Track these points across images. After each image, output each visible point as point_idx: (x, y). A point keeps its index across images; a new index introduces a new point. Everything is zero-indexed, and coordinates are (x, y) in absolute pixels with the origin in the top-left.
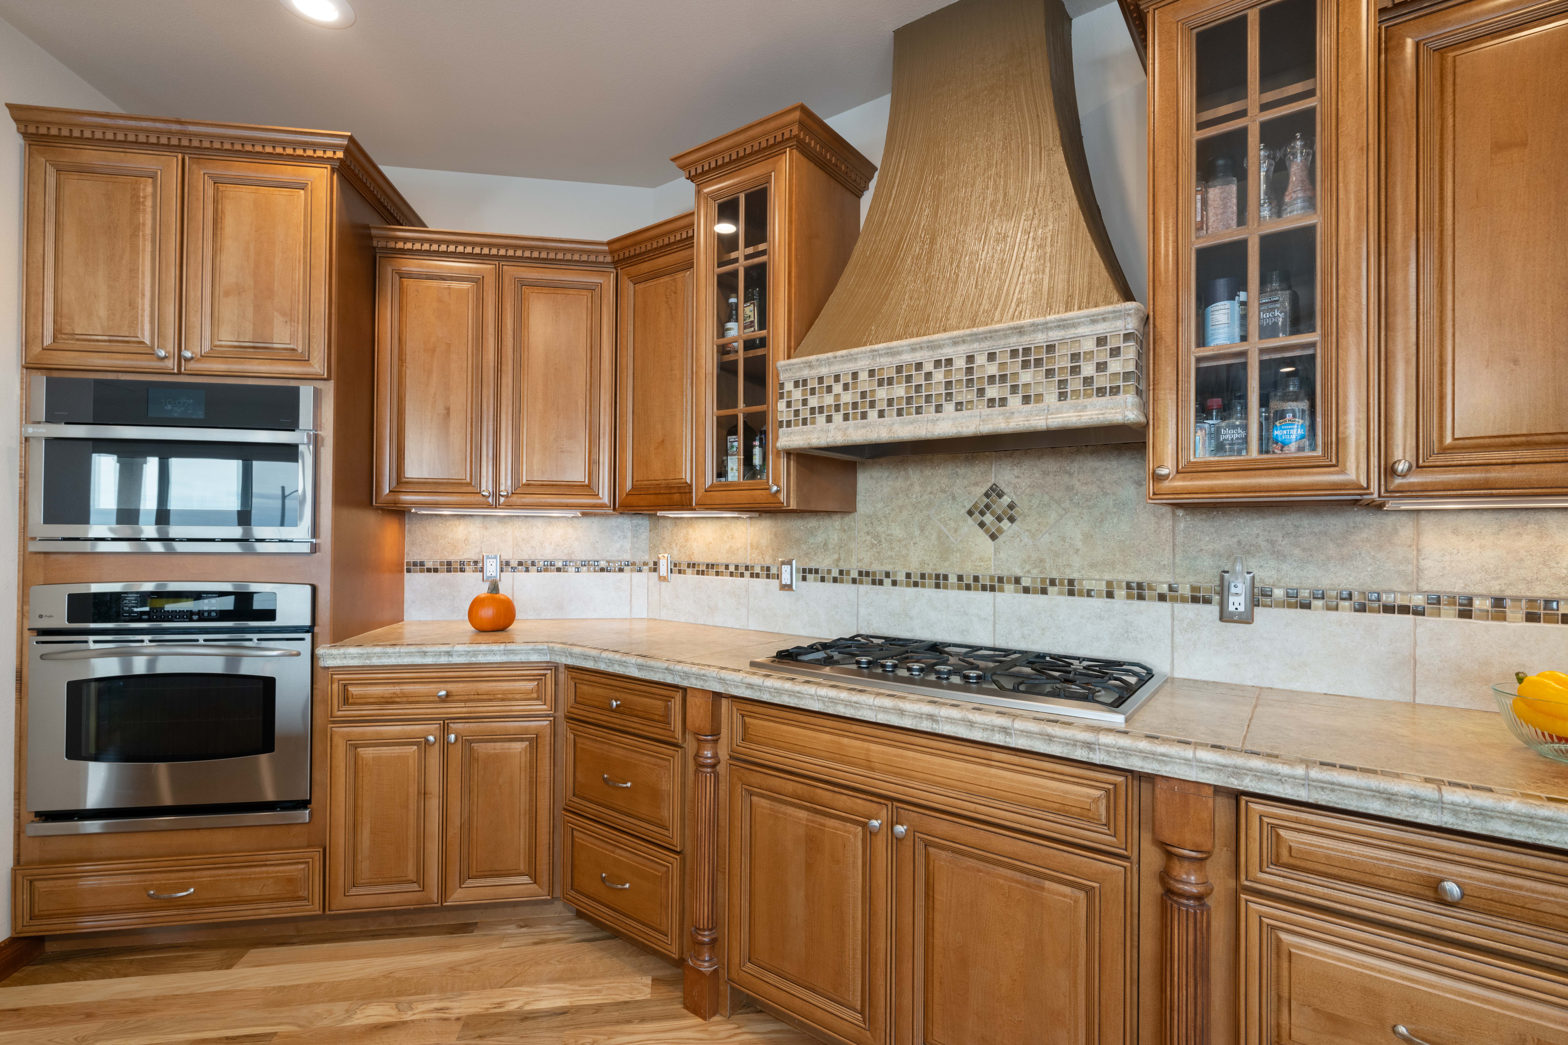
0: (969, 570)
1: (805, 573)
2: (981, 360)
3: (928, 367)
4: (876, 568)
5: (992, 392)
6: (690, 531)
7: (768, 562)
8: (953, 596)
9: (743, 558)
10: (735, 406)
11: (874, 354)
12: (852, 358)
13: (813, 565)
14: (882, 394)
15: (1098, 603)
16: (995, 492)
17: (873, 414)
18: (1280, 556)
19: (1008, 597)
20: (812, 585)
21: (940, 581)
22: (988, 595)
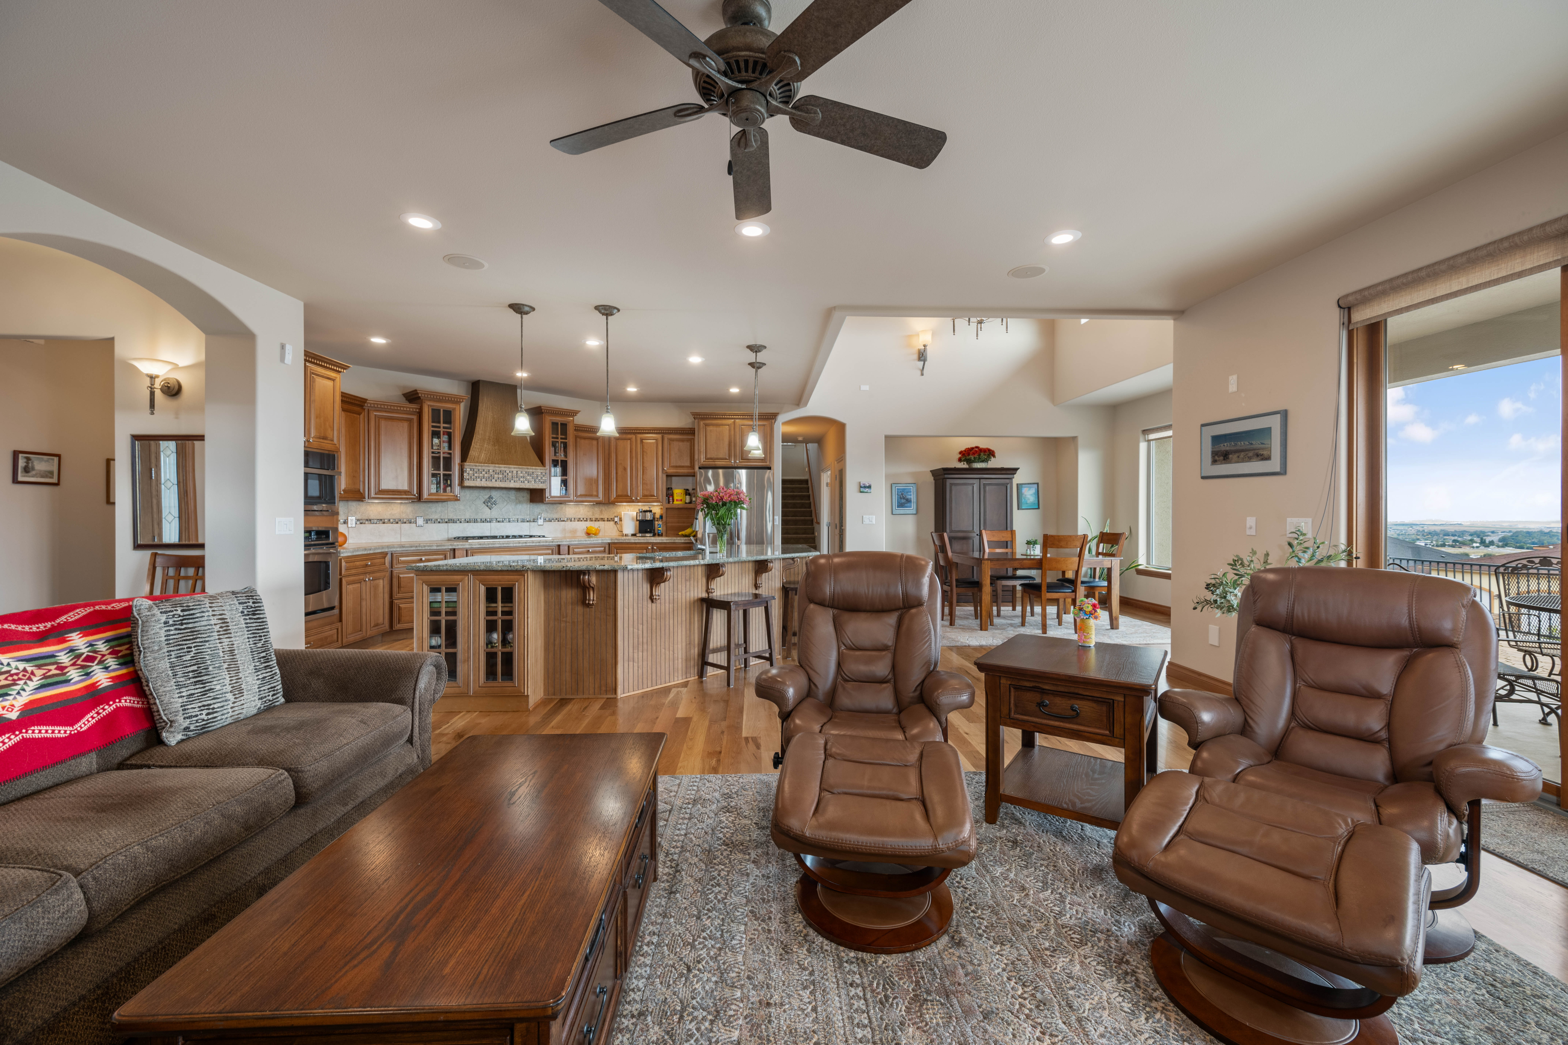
0: (484, 517)
1: (427, 521)
2: (519, 472)
3: (508, 472)
4: (455, 517)
5: (522, 479)
6: (368, 507)
7: (411, 517)
8: (479, 525)
9: (397, 516)
10: (440, 470)
11: (495, 467)
12: (489, 466)
13: (431, 518)
14: (496, 476)
15: (516, 524)
16: (490, 498)
17: (493, 480)
18: (547, 512)
19: (494, 524)
20: (431, 526)
21: (475, 521)
22: (489, 524)
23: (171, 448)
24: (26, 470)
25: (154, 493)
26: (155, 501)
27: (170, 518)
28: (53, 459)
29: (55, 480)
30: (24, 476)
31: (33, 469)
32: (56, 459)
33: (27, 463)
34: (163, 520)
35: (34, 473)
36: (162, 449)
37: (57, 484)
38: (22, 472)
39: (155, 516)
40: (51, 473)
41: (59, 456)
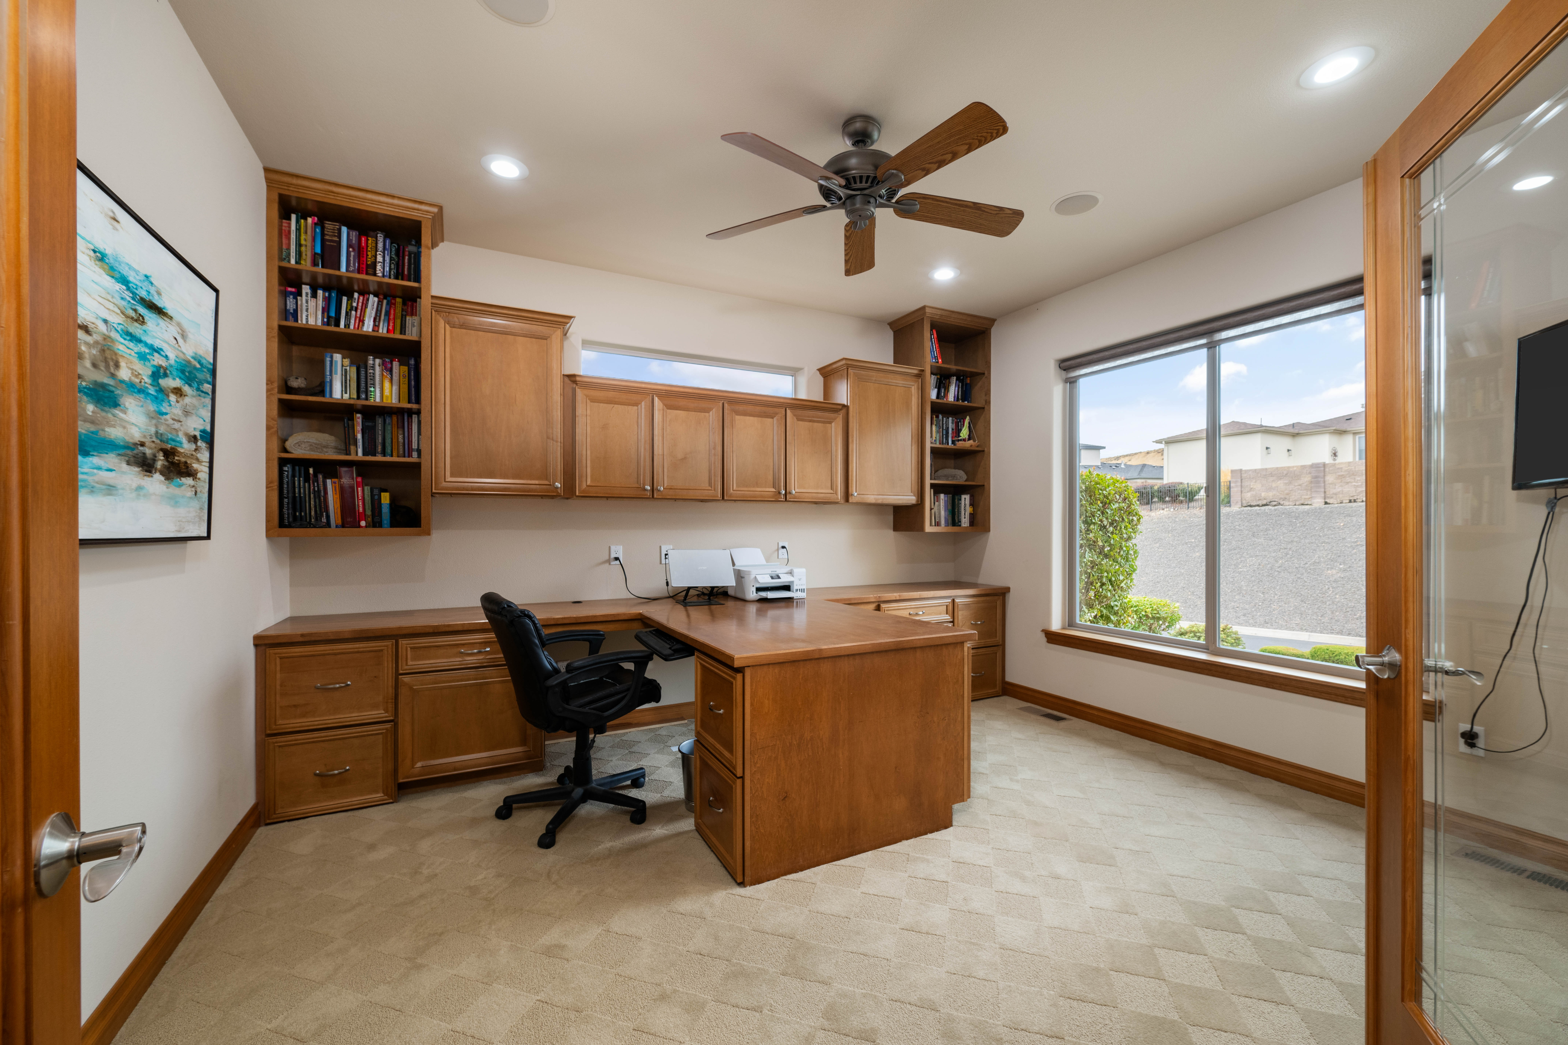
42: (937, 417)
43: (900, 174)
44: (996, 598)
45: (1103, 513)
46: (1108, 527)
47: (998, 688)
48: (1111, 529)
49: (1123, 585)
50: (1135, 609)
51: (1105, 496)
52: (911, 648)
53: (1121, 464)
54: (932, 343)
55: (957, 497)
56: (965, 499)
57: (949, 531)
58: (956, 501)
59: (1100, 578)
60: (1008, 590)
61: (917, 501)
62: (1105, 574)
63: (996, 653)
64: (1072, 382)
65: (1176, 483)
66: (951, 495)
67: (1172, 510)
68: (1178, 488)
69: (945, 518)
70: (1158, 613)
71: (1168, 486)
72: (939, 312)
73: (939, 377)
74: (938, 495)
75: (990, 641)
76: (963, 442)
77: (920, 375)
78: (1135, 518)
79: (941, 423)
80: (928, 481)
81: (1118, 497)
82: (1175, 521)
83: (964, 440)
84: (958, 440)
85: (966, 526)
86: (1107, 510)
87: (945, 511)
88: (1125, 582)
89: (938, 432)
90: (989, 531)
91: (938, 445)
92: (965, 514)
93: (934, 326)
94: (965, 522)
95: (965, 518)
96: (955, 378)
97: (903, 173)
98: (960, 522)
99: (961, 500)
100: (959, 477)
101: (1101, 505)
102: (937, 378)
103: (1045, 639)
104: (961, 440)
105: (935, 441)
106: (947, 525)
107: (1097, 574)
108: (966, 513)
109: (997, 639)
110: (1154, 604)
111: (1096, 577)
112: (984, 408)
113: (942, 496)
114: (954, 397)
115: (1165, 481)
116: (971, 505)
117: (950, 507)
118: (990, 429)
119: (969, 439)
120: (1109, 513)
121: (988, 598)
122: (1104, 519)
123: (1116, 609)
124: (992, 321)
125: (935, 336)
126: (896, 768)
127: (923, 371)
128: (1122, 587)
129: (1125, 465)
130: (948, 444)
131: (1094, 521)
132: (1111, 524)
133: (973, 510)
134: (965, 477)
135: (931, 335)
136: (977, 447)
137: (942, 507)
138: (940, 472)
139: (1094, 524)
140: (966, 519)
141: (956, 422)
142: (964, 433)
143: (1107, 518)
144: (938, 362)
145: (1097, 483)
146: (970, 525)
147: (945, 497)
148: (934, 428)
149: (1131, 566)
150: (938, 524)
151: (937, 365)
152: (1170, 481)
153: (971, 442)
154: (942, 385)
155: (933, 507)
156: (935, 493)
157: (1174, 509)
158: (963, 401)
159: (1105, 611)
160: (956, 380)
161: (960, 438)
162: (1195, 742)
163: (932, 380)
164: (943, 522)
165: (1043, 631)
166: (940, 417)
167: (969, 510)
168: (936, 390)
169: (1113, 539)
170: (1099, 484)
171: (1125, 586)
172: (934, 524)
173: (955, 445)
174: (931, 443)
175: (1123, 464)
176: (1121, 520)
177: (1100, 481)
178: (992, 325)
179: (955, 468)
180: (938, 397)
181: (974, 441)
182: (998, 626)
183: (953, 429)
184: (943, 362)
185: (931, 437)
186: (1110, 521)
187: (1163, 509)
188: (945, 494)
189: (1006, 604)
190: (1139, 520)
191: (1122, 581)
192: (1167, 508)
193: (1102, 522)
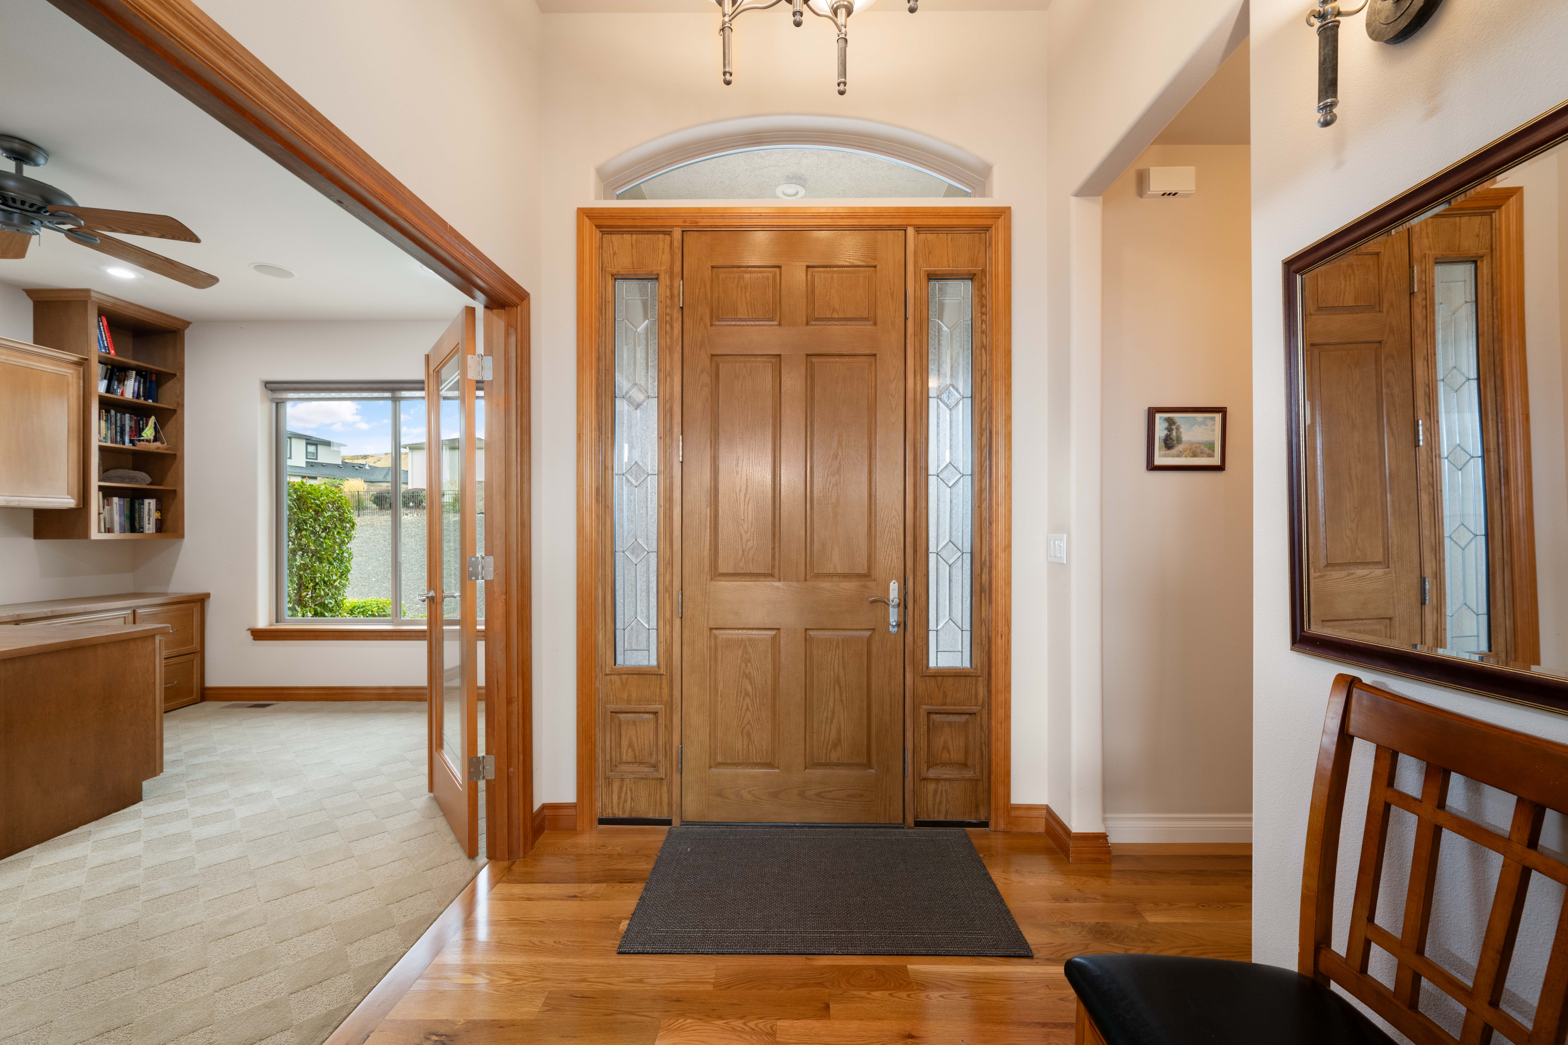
23: (1464, 369)
24: (1169, 443)
25: (1424, 480)
26: (1425, 498)
27: (1464, 537)
28: (1213, 419)
29: (1216, 461)
30: (1165, 456)
31: (1179, 440)
32: (1218, 417)
33: (1169, 429)
34: (1447, 542)
35: (1180, 447)
36: (1440, 376)
37: (1220, 468)
38: (1160, 449)
39: (1426, 532)
40: (1211, 446)
41: (1222, 411)
42: (108, 412)
43: (79, 219)
44: (193, 604)
45: (315, 520)
46: (320, 533)
47: (196, 695)
48: (324, 534)
49: (336, 584)
50: (362, 610)
51: (317, 505)
52: (90, 646)
53: (365, 465)
54: (101, 331)
55: (137, 502)
56: (150, 504)
57: (127, 538)
58: (137, 505)
59: (313, 579)
60: (208, 595)
61: (78, 505)
62: (318, 575)
63: (193, 660)
64: (279, 404)
65: (419, 489)
66: (129, 499)
67: (415, 515)
68: (421, 494)
69: (120, 524)
70: (384, 611)
71: (411, 491)
72: (112, 300)
73: (109, 367)
74: (109, 498)
75: (184, 649)
76: (147, 443)
77: (83, 363)
78: (348, 525)
79: (113, 419)
80: (95, 482)
81: (330, 506)
82: (418, 527)
83: (148, 441)
84: (139, 441)
85: (151, 532)
86: (319, 518)
87: (120, 516)
88: (338, 581)
89: (107, 429)
90: (184, 537)
91: (109, 444)
92: (149, 520)
93: (102, 312)
94: (149, 527)
95: (149, 524)
96: (134, 372)
97: (82, 219)
98: (143, 528)
99: (143, 504)
100: (142, 480)
101: (313, 513)
102: (107, 369)
103: (251, 637)
104: (143, 440)
105: (105, 438)
106: (123, 530)
107: (310, 576)
108: (151, 519)
109: (194, 646)
110: (381, 603)
111: (308, 578)
112: (175, 410)
113: (116, 500)
114: (134, 393)
115: (410, 487)
116: (157, 510)
117: (127, 512)
118: (183, 433)
119: (155, 440)
120: (321, 520)
121: (182, 606)
122: (317, 526)
123: (330, 606)
124: (187, 324)
125: (106, 323)
126: (71, 760)
127: (86, 359)
128: (336, 586)
129: (369, 466)
130: (124, 443)
131: (305, 527)
132: (324, 530)
133: (161, 516)
134: (148, 479)
135: (99, 322)
136: (166, 450)
137: (115, 511)
138: (111, 473)
139: (306, 530)
140: (151, 525)
141: (136, 420)
142: (148, 433)
143: (320, 525)
144: (109, 353)
145: (309, 493)
146: (157, 532)
147: (119, 501)
148: (103, 423)
149: (346, 567)
150: (109, 530)
151: (108, 356)
152: (414, 487)
153: (158, 444)
154: (114, 377)
155: (101, 511)
156: (104, 497)
157: (417, 515)
158: (146, 399)
159: (319, 609)
160: (136, 375)
161: (142, 438)
162: (383, 691)
163: (97, 370)
164: (117, 527)
165: (249, 630)
166: (113, 412)
167: (155, 515)
168: (105, 382)
169: (326, 543)
170: (311, 494)
171: (338, 585)
172: (103, 529)
173: (134, 445)
174: (100, 441)
175: (367, 465)
176: (333, 526)
177: (313, 491)
178: (187, 327)
179: (134, 469)
180: (108, 390)
181: (163, 443)
182: (194, 633)
183: (131, 427)
184: (117, 354)
185: (100, 433)
186: (322, 527)
187: (407, 515)
188: (119, 497)
189: (206, 611)
190: (353, 526)
191: (335, 581)
192: (410, 513)
193: (314, 529)
